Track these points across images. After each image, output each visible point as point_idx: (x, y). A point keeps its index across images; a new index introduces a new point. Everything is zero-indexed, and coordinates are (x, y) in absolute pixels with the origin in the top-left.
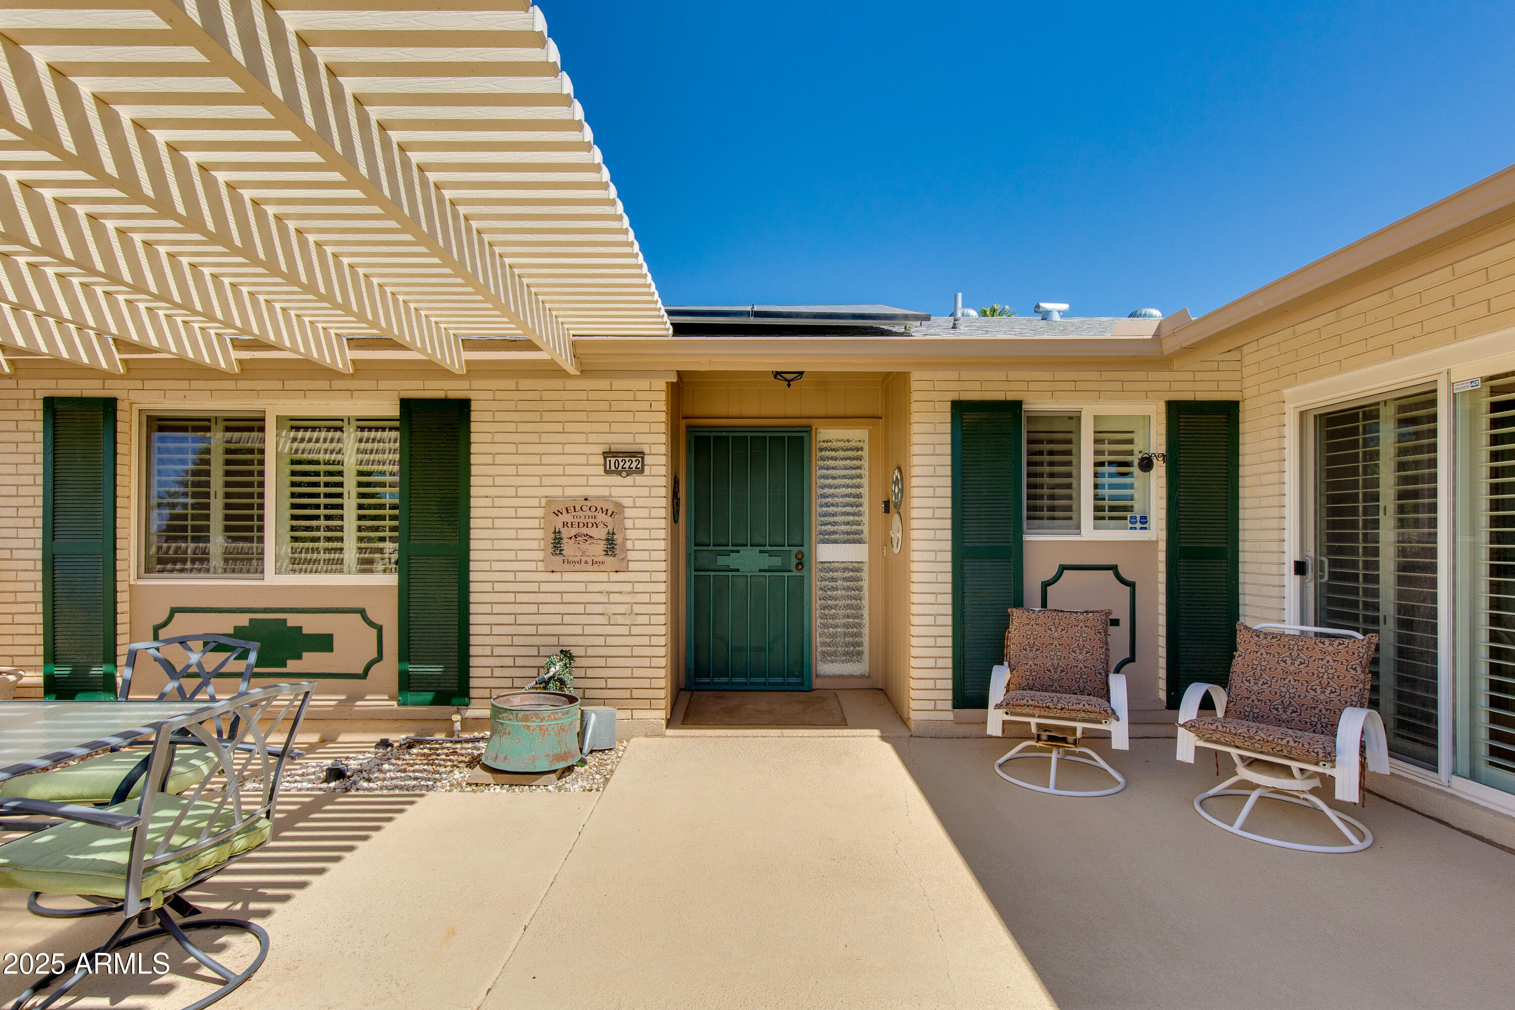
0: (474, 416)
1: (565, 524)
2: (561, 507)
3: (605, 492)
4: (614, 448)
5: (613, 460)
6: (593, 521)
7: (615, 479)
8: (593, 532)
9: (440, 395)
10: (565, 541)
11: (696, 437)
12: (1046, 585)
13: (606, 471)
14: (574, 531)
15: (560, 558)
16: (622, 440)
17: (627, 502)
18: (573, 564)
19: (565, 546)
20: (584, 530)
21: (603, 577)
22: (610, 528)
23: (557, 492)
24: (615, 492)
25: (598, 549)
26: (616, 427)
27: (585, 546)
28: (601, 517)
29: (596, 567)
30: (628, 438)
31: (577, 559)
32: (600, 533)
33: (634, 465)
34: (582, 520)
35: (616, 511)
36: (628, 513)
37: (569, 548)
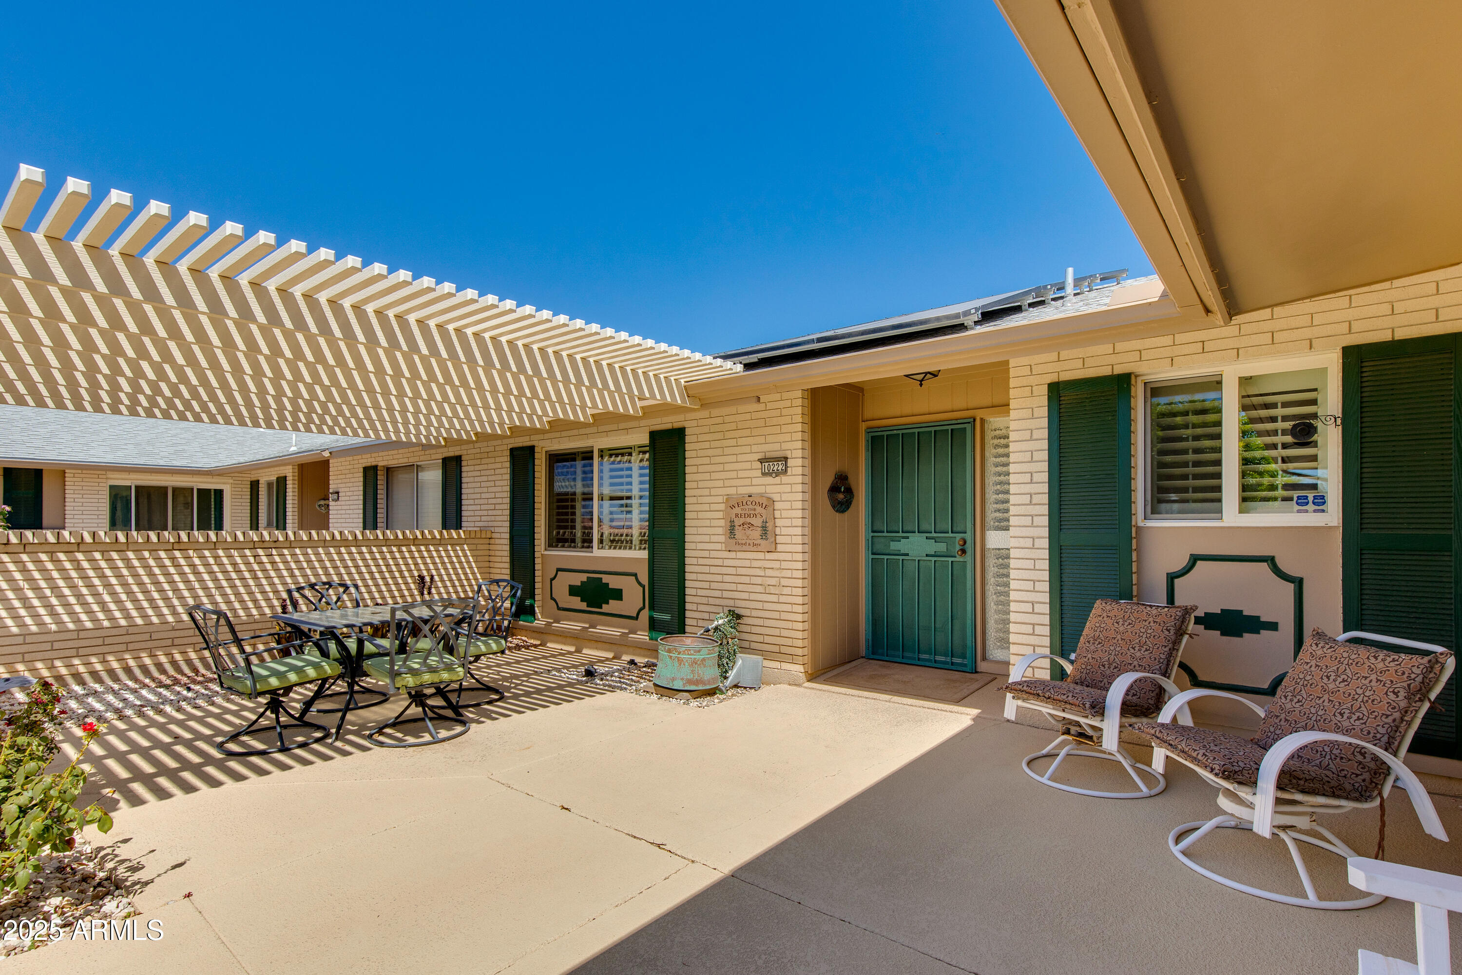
0: (688, 439)
1: (737, 515)
2: (734, 503)
3: (761, 490)
4: (768, 455)
5: (767, 464)
6: (753, 512)
7: (769, 480)
8: (753, 521)
9: (669, 426)
10: (737, 527)
11: (872, 437)
12: (1172, 578)
13: (763, 474)
14: (742, 521)
15: (734, 541)
16: (773, 449)
17: (776, 497)
18: (741, 546)
19: (736, 532)
20: (748, 520)
21: (761, 556)
22: (764, 517)
23: (732, 491)
24: (769, 489)
25: (756, 534)
26: (770, 439)
27: (749, 532)
28: (759, 509)
29: (755, 549)
30: (777, 447)
31: (744, 542)
32: (757, 522)
33: (780, 468)
34: (747, 512)
35: (769, 503)
36: (777, 505)
37: (739, 533)
